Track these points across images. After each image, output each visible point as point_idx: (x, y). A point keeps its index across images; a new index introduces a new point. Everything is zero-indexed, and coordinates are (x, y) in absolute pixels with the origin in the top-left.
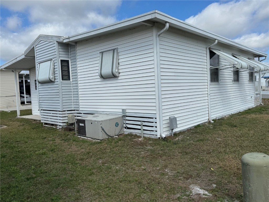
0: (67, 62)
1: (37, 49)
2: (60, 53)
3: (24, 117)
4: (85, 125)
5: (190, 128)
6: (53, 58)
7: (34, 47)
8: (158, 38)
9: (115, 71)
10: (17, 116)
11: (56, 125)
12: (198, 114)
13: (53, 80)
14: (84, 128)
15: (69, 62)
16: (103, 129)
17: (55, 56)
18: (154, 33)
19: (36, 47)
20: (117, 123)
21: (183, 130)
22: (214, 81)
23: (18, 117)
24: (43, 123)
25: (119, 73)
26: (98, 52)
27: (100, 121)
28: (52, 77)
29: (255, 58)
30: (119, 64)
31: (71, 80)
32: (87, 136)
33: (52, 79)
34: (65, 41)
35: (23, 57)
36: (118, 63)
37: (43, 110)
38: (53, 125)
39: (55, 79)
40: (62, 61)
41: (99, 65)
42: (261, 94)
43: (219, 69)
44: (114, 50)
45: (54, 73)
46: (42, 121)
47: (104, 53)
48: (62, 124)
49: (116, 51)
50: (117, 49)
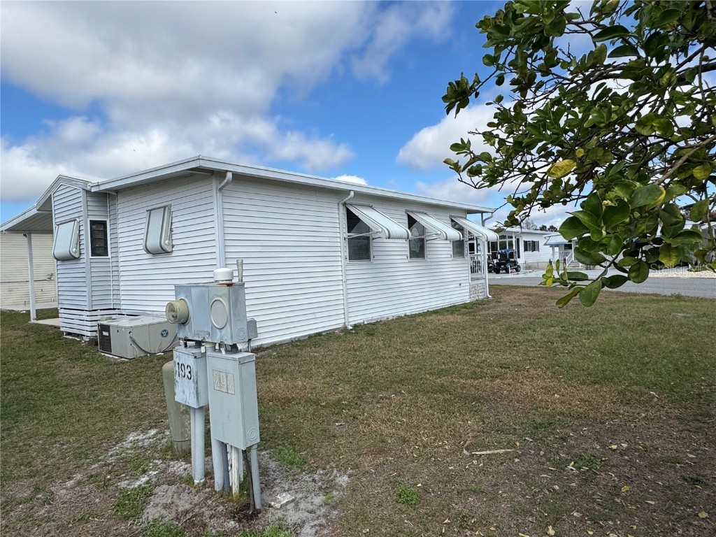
0: (104, 224)
1: (56, 199)
2: (90, 208)
3: (41, 322)
4: (109, 334)
5: (297, 339)
6: (79, 217)
7: (51, 195)
8: (219, 194)
9: (165, 242)
10: (30, 320)
11: (82, 335)
12: (318, 316)
13: (77, 256)
14: (108, 338)
15: (106, 224)
16: (134, 341)
17: (81, 214)
18: (214, 185)
19: (55, 195)
20: (165, 331)
21: (281, 341)
22: (360, 258)
23: (32, 321)
24: (63, 332)
25: (173, 246)
26: (145, 210)
27: (128, 328)
28: (74, 250)
29: (468, 215)
30: (171, 231)
31: (110, 256)
32: (112, 353)
33: (74, 254)
34: (93, 190)
35: (35, 211)
36: (171, 228)
37: (64, 309)
38: (78, 335)
39: (80, 254)
40: (92, 223)
41: (144, 231)
42: (487, 278)
43: (371, 239)
44: (165, 207)
45: (79, 243)
46: (62, 329)
47: (152, 212)
48: (89, 334)
49: (167, 208)
50: (171, 205)
